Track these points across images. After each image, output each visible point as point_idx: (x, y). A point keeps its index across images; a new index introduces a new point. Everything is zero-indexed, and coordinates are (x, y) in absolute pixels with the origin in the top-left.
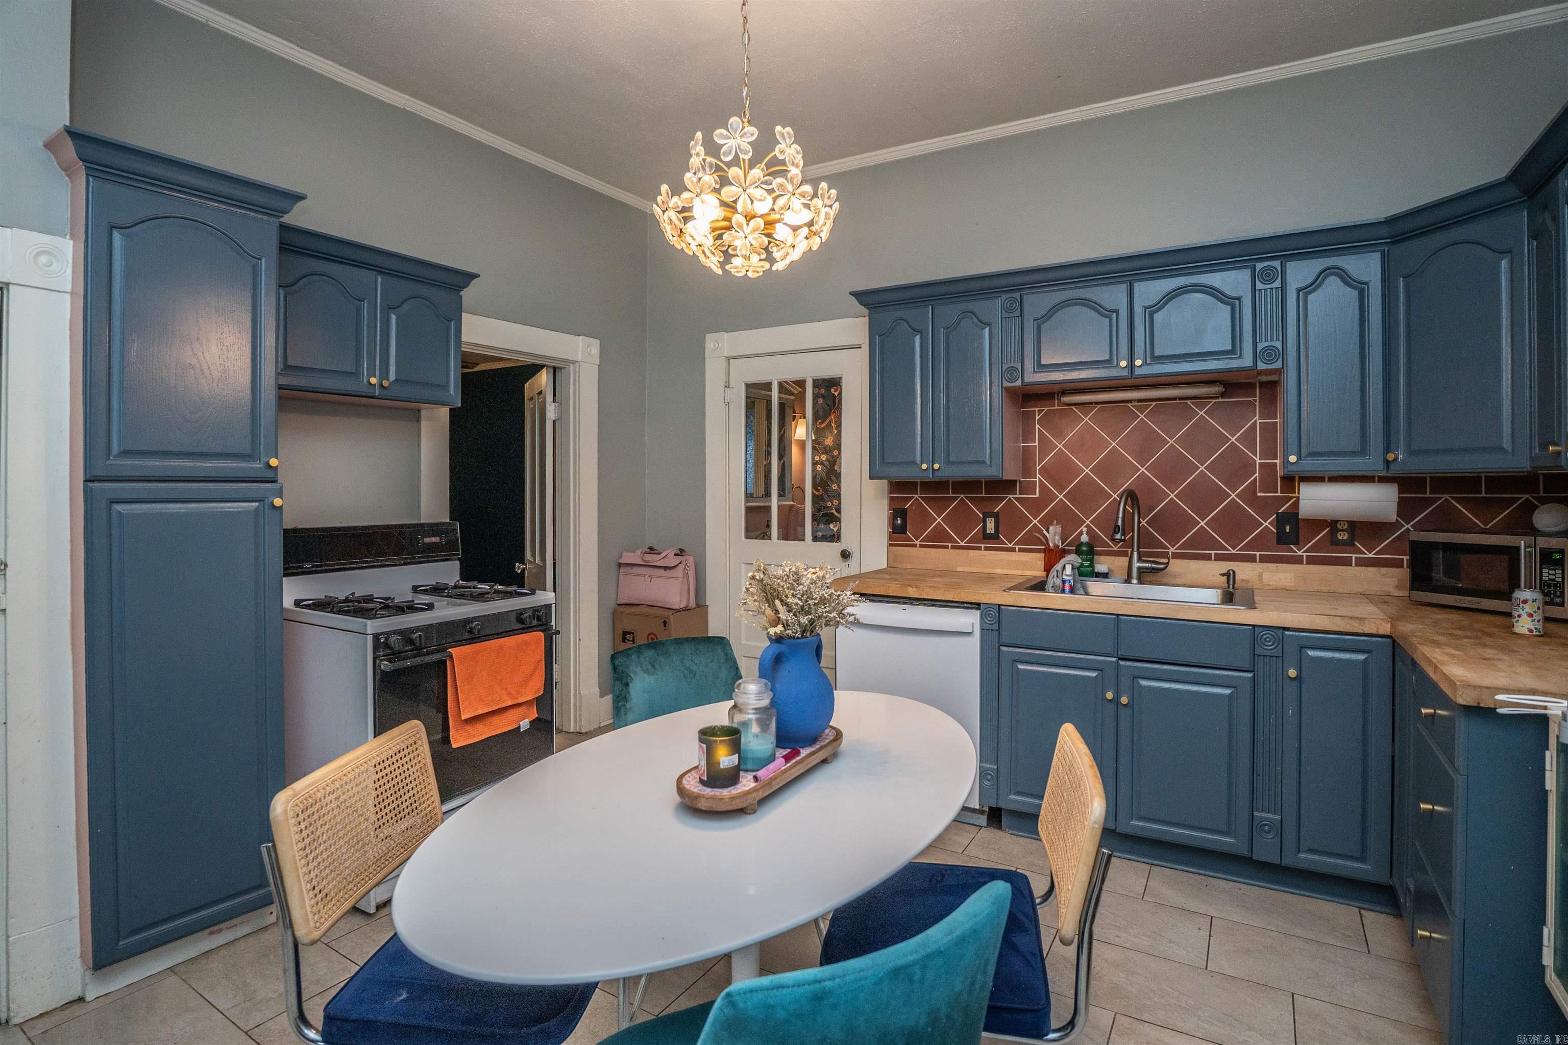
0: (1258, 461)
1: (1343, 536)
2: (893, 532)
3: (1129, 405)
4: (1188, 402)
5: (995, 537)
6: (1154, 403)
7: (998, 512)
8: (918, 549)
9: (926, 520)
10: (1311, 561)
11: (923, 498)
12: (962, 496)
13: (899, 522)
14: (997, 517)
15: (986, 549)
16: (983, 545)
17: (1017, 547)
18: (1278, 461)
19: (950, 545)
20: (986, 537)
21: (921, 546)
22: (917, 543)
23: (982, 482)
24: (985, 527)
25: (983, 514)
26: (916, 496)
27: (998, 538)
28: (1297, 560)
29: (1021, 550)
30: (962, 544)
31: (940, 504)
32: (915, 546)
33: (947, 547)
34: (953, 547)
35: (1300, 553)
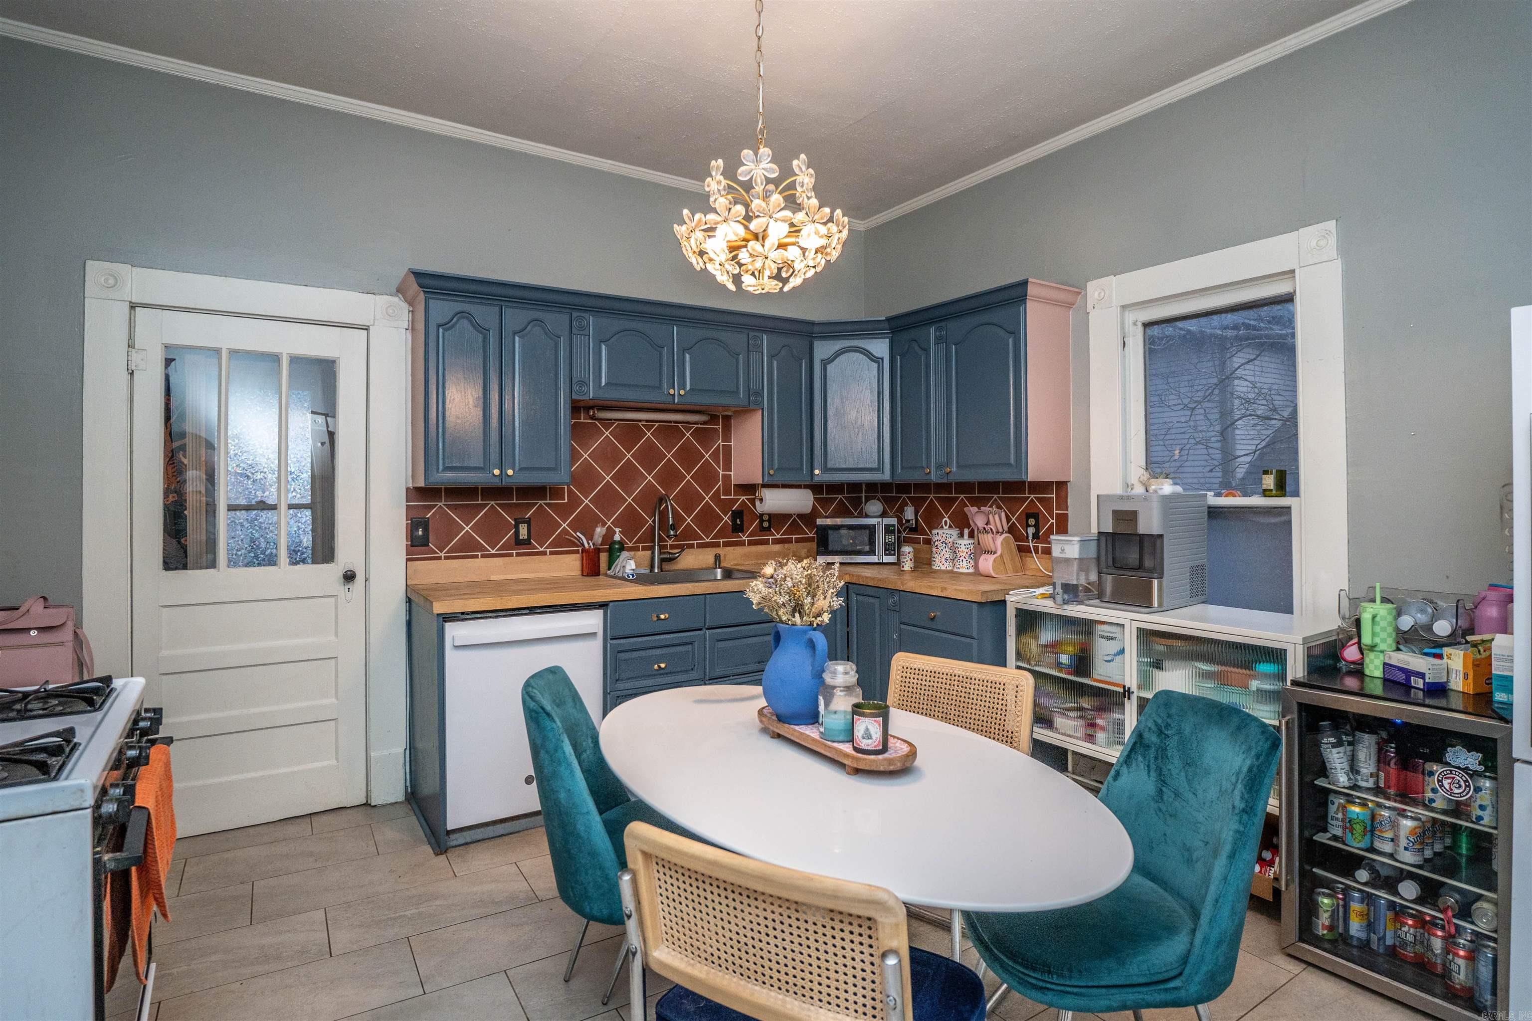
0: (721, 473)
1: (766, 524)
2: (412, 546)
3: (640, 424)
4: (679, 425)
5: (527, 543)
6: (657, 424)
7: (529, 518)
8: (443, 562)
9: (452, 529)
10: (751, 543)
11: (448, 506)
12: (493, 503)
13: (420, 533)
14: (528, 522)
15: (518, 555)
16: (514, 552)
17: (548, 550)
18: (732, 473)
19: (479, 554)
20: (518, 543)
21: (446, 558)
22: (442, 555)
23: (513, 488)
24: (517, 533)
25: (515, 520)
26: (440, 504)
27: (530, 543)
28: (742, 544)
29: (552, 553)
30: (493, 552)
31: (468, 513)
32: (439, 558)
33: (476, 556)
34: (483, 556)
35: (744, 538)
